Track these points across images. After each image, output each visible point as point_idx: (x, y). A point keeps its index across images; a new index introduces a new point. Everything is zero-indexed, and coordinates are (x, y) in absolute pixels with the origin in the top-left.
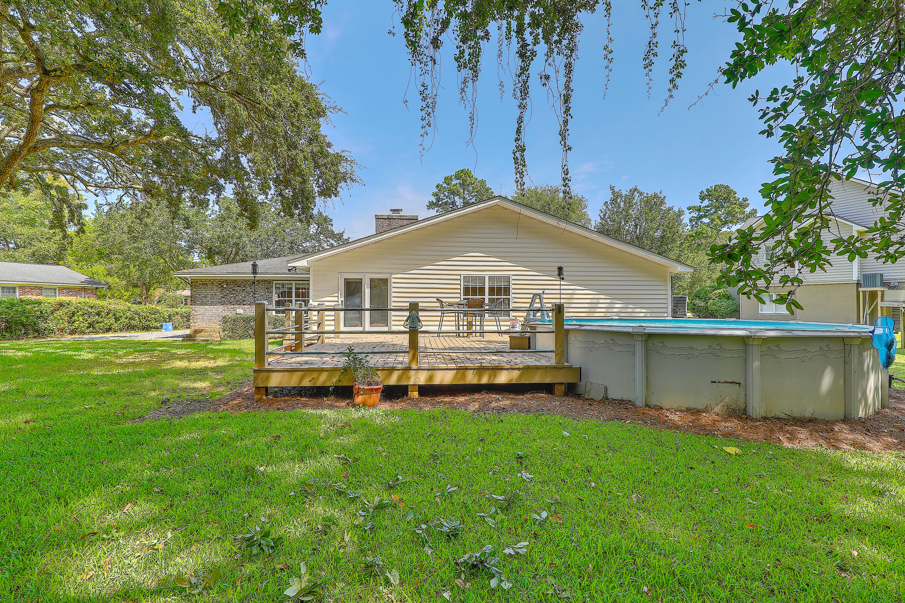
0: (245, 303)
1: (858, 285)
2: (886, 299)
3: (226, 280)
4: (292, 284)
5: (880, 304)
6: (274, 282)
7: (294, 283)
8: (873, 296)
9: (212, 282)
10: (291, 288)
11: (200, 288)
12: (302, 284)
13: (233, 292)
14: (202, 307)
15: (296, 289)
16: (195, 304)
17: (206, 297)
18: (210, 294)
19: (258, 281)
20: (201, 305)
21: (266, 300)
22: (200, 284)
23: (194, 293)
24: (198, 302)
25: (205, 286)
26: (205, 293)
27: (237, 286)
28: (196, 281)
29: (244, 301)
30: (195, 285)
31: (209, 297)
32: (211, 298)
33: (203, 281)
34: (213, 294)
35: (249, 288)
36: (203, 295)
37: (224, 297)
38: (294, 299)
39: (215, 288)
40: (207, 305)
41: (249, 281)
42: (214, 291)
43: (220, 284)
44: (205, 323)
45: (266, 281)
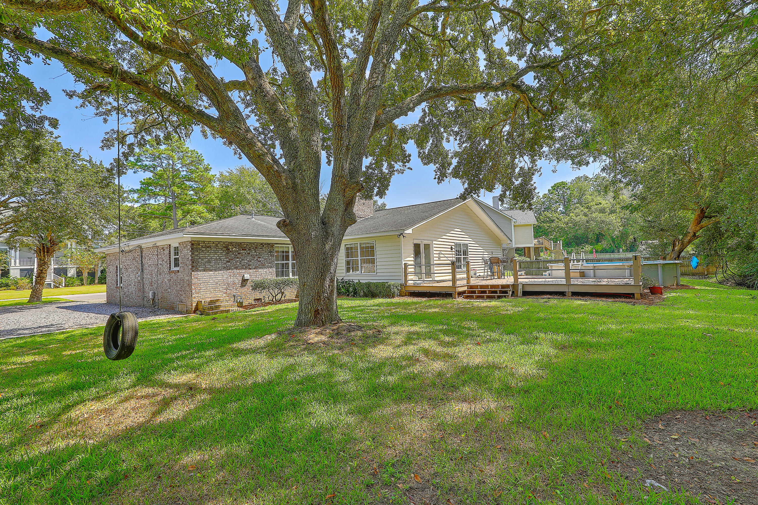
0: (251, 267)
4: (289, 247)
6: (275, 245)
9: (217, 244)
10: (288, 252)
11: (203, 251)
14: (206, 274)
15: (292, 252)
16: (197, 270)
17: (209, 262)
18: (214, 258)
19: (262, 244)
20: (205, 271)
21: (270, 263)
22: (202, 246)
23: (196, 258)
24: (200, 269)
25: (208, 249)
26: (209, 258)
27: (243, 250)
28: (198, 243)
29: (249, 265)
30: (197, 248)
31: (213, 262)
32: (215, 263)
33: (206, 243)
34: (218, 258)
35: (253, 252)
36: (207, 260)
37: (229, 262)
38: (290, 262)
39: (220, 251)
40: (211, 270)
41: (254, 243)
42: (218, 255)
43: (224, 247)
44: (209, 292)
45: (269, 244)
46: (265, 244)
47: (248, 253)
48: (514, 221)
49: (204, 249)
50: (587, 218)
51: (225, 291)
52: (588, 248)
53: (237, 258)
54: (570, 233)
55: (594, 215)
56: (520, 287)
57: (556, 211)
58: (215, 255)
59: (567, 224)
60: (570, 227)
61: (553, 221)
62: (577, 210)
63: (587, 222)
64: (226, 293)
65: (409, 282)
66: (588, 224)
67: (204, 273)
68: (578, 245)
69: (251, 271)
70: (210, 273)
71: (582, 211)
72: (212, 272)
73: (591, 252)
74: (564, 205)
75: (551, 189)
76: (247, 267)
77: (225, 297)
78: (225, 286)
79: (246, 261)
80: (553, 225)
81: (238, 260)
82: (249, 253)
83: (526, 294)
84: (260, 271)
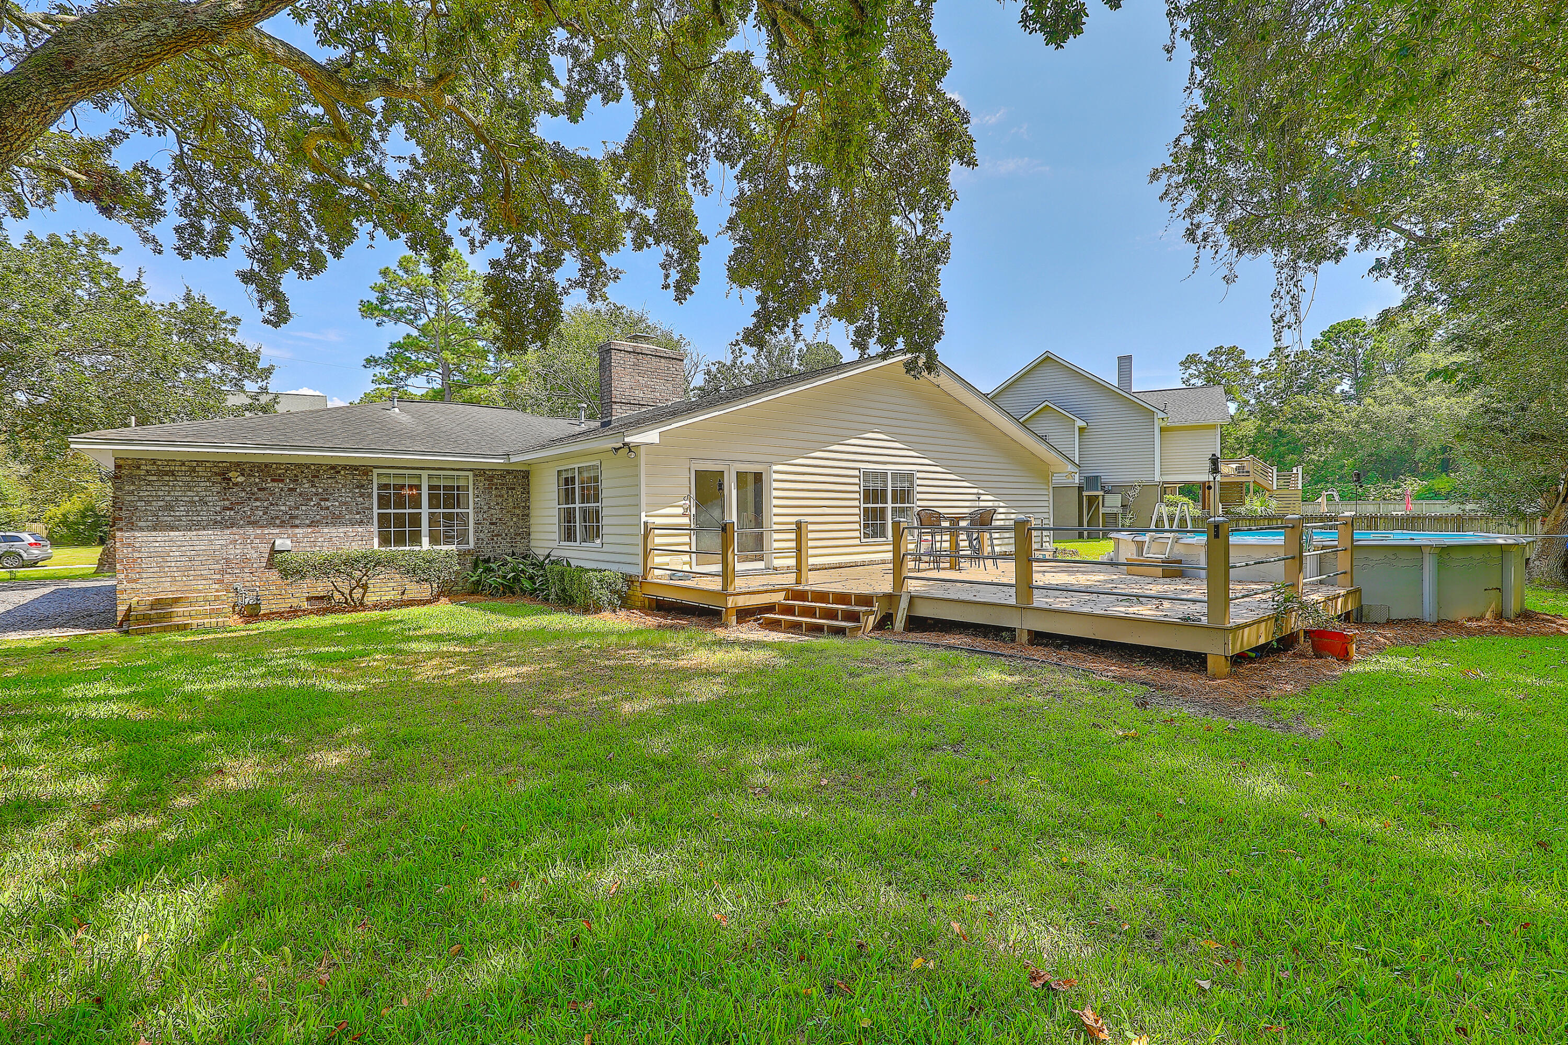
0: (297, 522)
1: (1080, 489)
2: (1106, 505)
3: (238, 464)
4: (420, 476)
5: (1102, 510)
6: (376, 471)
7: (425, 474)
8: (1092, 500)
9: (193, 467)
10: (418, 487)
11: (150, 483)
12: (446, 477)
13: (261, 495)
14: (160, 536)
15: (431, 488)
16: (132, 527)
17: (169, 508)
18: (186, 499)
19: (333, 467)
20: (155, 530)
21: (358, 513)
22: (147, 471)
23: (128, 498)
24: (140, 524)
25: (167, 478)
26: (168, 498)
27: (273, 480)
28: (136, 463)
29: (292, 517)
30: (131, 476)
31: (182, 509)
32: (188, 511)
33: (159, 463)
34: (197, 499)
35: (307, 486)
36: (162, 503)
37: (231, 509)
38: (425, 511)
39: (202, 484)
40: (172, 528)
41: (308, 466)
42: (197, 492)
43: (216, 474)
44: (169, 579)
45: (356, 468)
46: (344, 467)
47: (290, 490)
48: (1161, 415)
49: (155, 478)
50: (1408, 410)
51: (218, 577)
52: (1412, 485)
53: (256, 500)
54: (1362, 447)
55: (1430, 402)
56: (904, 604)
57: (1328, 392)
58: (189, 493)
59: (1357, 425)
60: (1363, 433)
61: (1320, 417)
62: (1387, 390)
63: (1411, 419)
64: (220, 582)
65: (657, 572)
66: (1412, 426)
67: (154, 533)
68: (1385, 477)
69: (297, 530)
70: (172, 533)
71: (1400, 391)
72: (177, 533)
73: (1420, 497)
74: (1356, 378)
75: (1319, 337)
76: (288, 522)
77: (217, 591)
78: (219, 566)
79: (283, 508)
80: (1318, 427)
81: (258, 504)
82: (294, 490)
83: (916, 624)
84: (326, 530)
